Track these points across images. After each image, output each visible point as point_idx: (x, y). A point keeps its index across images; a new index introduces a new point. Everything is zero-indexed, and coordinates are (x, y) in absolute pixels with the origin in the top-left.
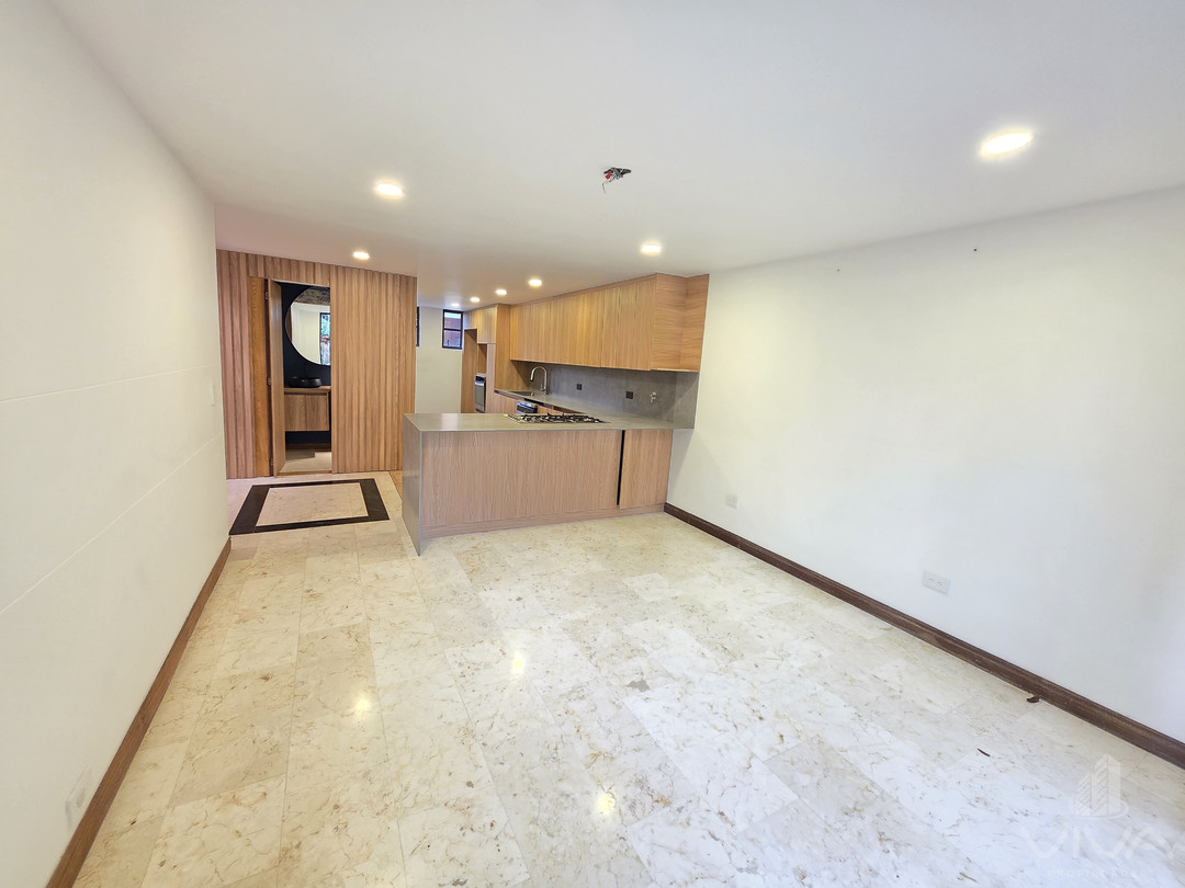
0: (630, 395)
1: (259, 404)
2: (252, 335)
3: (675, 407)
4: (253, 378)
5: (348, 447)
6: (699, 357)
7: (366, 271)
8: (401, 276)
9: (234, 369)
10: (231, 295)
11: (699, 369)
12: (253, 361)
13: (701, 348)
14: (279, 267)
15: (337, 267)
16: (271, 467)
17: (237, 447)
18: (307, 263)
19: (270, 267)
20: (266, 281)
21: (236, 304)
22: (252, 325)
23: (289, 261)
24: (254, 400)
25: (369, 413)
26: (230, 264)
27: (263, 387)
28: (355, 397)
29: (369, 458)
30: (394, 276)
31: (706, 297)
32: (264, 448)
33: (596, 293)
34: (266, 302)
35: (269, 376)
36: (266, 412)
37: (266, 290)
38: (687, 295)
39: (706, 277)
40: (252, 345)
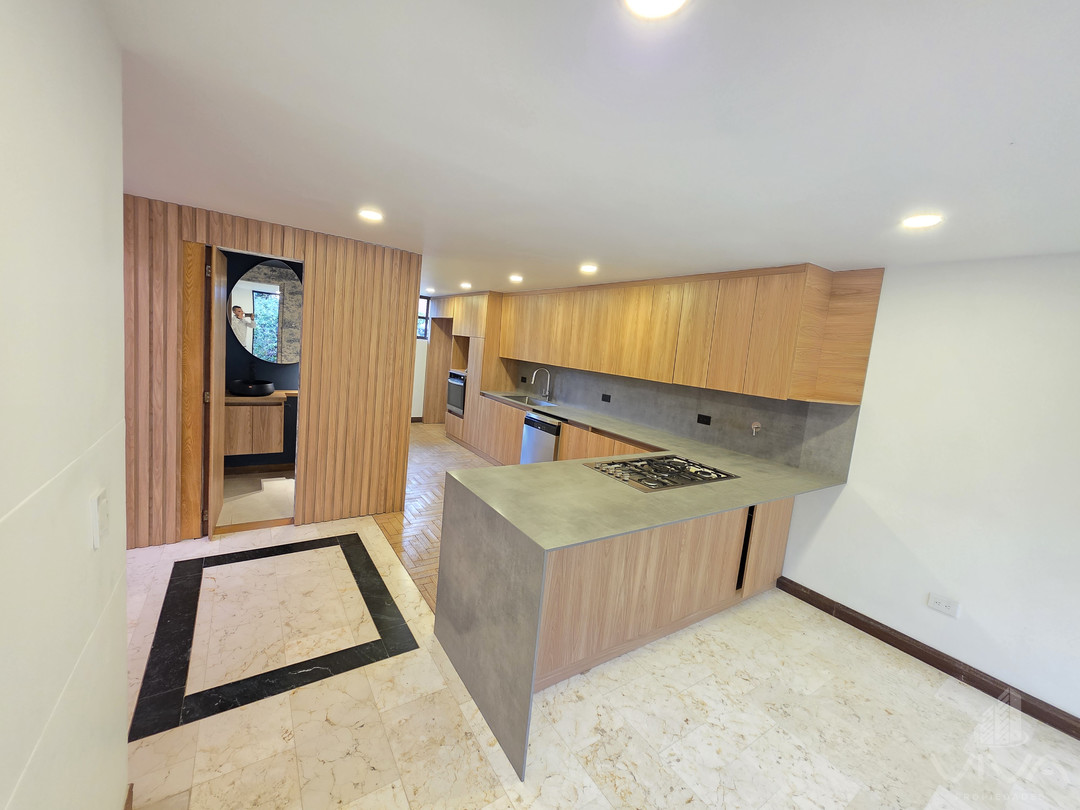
0: (704, 420)
1: (189, 433)
2: (183, 330)
3: (805, 446)
4: (183, 395)
5: (319, 486)
6: (861, 384)
7: (356, 242)
8: (402, 252)
9: (151, 382)
10: (151, 267)
11: (860, 401)
12: (184, 368)
13: (865, 370)
14: (229, 229)
15: (316, 234)
16: (205, 523)
17: (151, 498)
18: (273, 225)
19: (216, 228)
20: (209, 249)
21: (158, 282)
22: (183, 312)
23: (247, 221)
24: (183, 427)
25: (350, 439)
26: (151, 220)
27: (196, 406)
28: (332, 419)
29: (347, 501)
30: (393, 251)
31: (877, 299)
32: (195, 496)
33: (666, 288)
34: (208, 281)
35: (207, 388)
36: (200, 444)
37: (208, 261)
38: (832, 295)
39: (878, 273)
40: (183, 343)
